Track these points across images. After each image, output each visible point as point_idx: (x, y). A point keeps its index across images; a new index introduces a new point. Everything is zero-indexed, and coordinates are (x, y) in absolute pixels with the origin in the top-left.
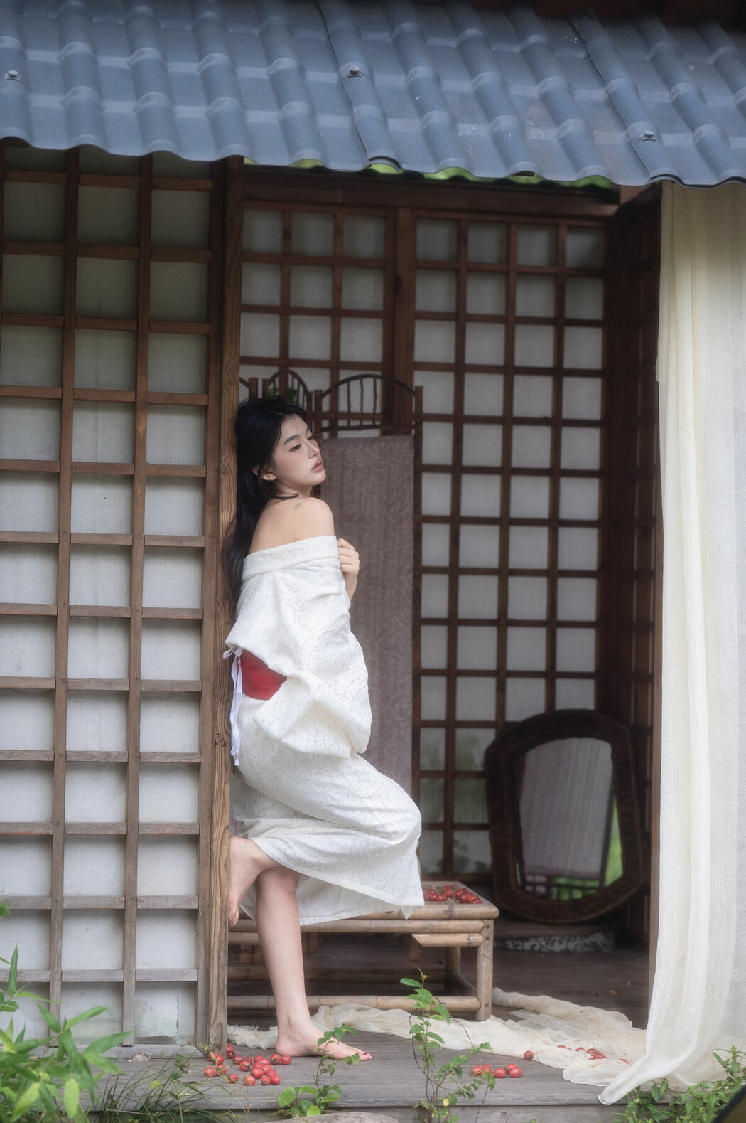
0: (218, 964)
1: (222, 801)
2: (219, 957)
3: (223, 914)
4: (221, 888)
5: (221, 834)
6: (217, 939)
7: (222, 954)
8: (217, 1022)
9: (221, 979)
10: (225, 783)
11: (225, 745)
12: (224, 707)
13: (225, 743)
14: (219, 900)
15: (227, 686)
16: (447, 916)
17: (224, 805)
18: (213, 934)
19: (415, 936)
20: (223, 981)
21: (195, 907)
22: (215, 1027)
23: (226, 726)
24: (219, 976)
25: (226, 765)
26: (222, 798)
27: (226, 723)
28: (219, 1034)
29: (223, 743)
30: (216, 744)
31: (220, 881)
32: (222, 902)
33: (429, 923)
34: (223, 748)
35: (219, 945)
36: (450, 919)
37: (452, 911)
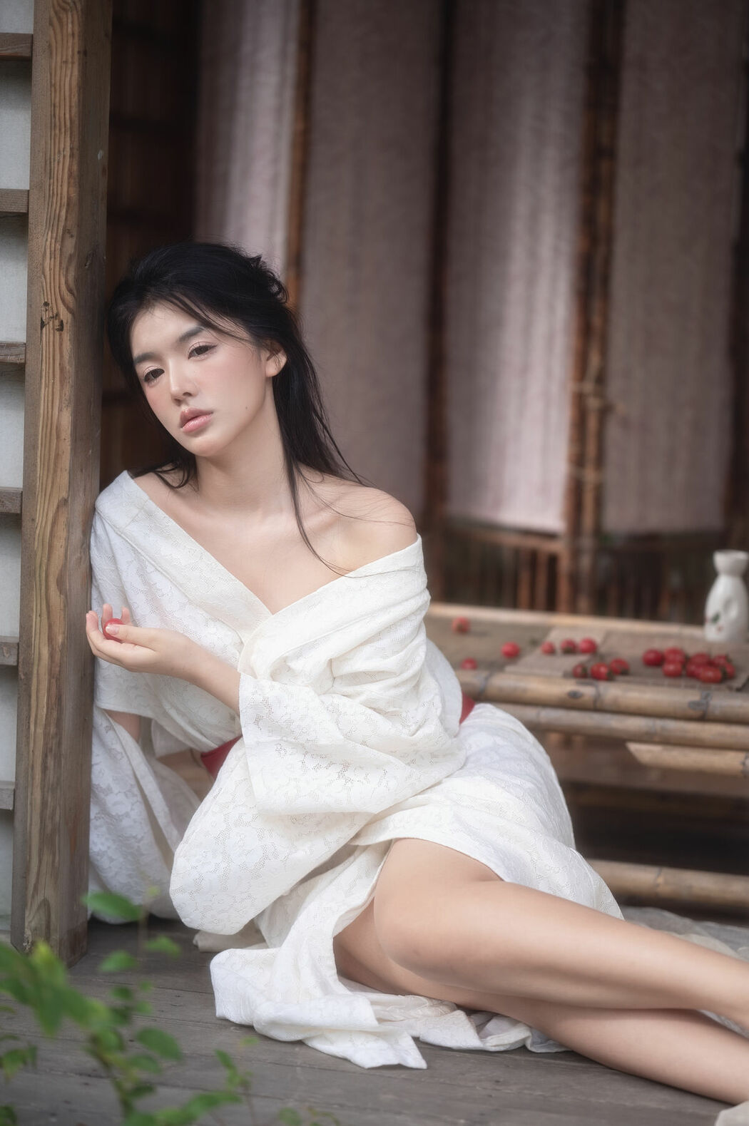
0: (43, 779)
1: (54, 446)
2: (45, 768)
3: (54, 681)
4: (50, 626)
5: (51, 515)
6: (40, 731)
7: (51, 762)
8: (39, 898)
9: (48, 812)
10: (60, 410)
11: (61, 328)
12: (58, 246)
13: (61, 323)
14: (45, 652)
15: (65, 200)
16: (692, 713)
17: (57, 456)
18: (32, 719)
19: (634, 747)
20: (52, 818)
21: (11, 661)
22: (35, 907)
23: (64, 288)
24: (44, 804)
25: (62, 369)
26: (55, 441)
27: (63, 281)
28: (44, 922)
29: (57, 323)
30: (43, 324)
31: (49, 613)
32: (52, 656)
33: (659, 724)
34: (57, 333)
35: (46, 744)
36: (703, 718)
37: (707, 704)
